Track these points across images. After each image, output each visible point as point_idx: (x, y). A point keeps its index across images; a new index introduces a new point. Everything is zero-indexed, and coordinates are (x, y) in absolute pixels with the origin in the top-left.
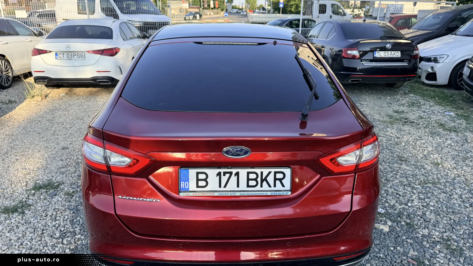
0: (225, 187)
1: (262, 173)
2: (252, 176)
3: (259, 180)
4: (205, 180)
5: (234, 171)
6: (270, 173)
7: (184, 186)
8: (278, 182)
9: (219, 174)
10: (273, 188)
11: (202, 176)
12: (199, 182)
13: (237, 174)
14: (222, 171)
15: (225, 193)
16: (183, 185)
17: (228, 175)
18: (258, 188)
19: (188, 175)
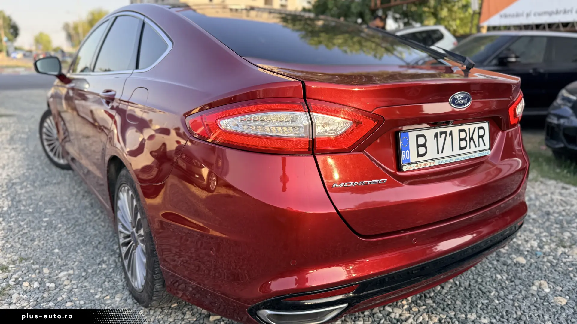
0: (442, 152)
1: (469, 129)
2: (463, 135)
3: (468, 139)
4: (424, 145)
5: (448, 129)
6: (475, 128)
7: (406, 156)
8: (481, 139)
9: (436, 136)
10: (478, 149)
11: (421, 141)
12: (419, 148)
13: (451, 134)
14: (439, 130)
15: (443, 160)
16: (404, 155)
17: (443, 136)
18: (467, 150)
19: (408, 140)
